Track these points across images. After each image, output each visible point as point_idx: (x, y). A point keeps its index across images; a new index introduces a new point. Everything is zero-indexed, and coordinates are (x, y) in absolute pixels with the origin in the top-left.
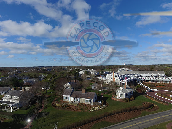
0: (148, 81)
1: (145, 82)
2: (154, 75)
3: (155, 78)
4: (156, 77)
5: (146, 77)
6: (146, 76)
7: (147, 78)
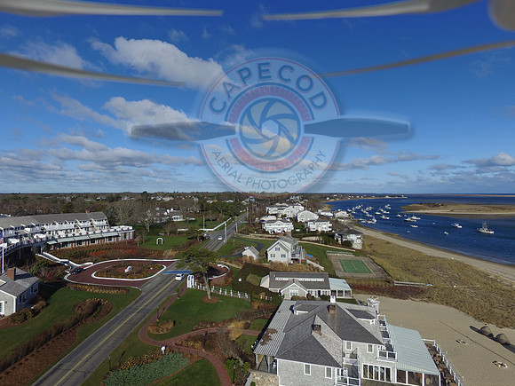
0: (65, 244)
1: (59, 248)
2: (81, 224)
3: (84, 232)
4: (87, 229)
5: (60, 233)
6: (61, 230)
7: (62, 234)
